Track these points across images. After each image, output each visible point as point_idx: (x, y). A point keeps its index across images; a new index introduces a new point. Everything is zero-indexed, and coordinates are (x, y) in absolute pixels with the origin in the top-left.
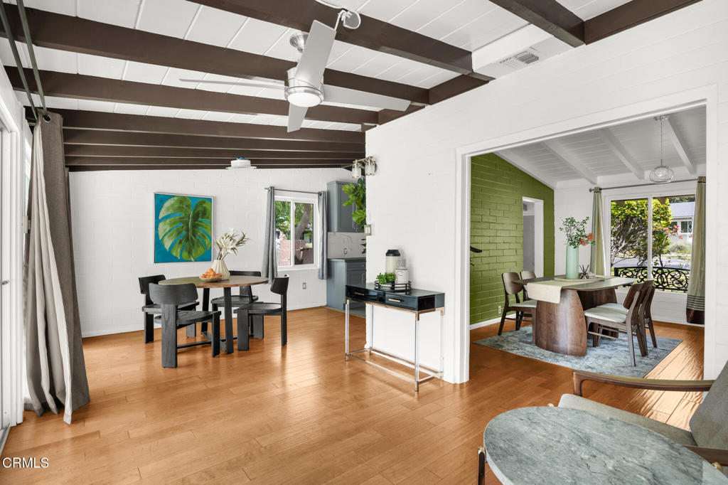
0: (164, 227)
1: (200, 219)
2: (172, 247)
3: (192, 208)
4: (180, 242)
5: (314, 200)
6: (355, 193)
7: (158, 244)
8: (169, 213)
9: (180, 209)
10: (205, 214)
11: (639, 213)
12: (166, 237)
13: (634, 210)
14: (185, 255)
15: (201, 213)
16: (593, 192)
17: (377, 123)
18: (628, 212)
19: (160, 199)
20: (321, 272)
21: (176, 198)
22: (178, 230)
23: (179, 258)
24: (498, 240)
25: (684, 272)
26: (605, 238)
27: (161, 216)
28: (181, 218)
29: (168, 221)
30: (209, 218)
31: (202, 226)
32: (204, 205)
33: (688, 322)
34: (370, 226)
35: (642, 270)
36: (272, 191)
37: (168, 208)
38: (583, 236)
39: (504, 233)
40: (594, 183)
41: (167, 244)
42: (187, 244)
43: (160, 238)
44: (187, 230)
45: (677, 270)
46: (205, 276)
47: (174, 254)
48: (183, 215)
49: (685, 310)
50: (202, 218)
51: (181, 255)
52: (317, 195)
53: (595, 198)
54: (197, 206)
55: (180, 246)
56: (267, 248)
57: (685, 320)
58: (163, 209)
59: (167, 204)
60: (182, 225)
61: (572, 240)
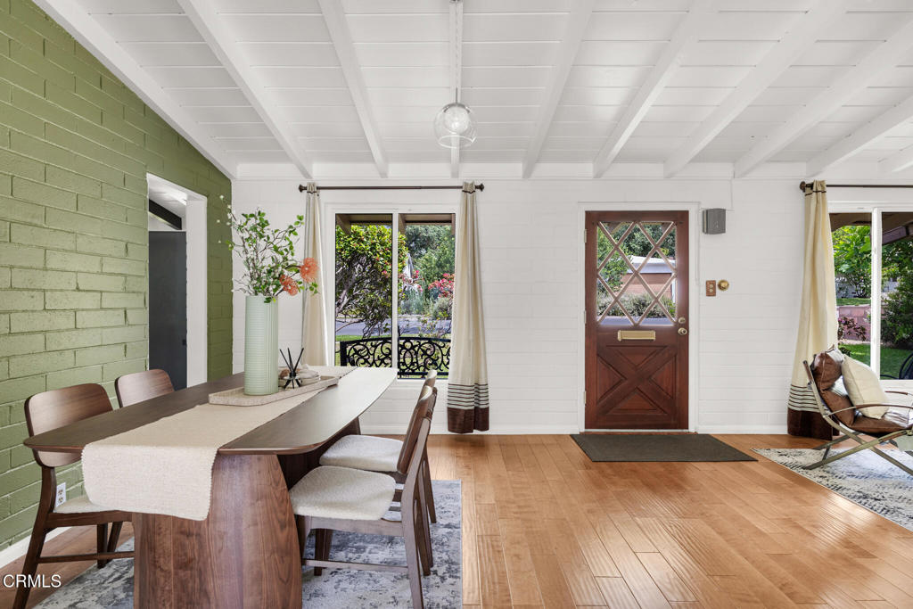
11: (369, 248)
13: (363, 242)
16: (305, 192)
18: (354, 244)
24: (50, 281)
25: (441, 344)
26: (326, 292)
33: (449, 430)
35: (383, 344)
38: (289, 267)
39: (75, 263)
40: (307, 175)
45: (430, 340)
49: (446, 410)
53: (308, 204)
57: (447, 429)
61: (259, 279)
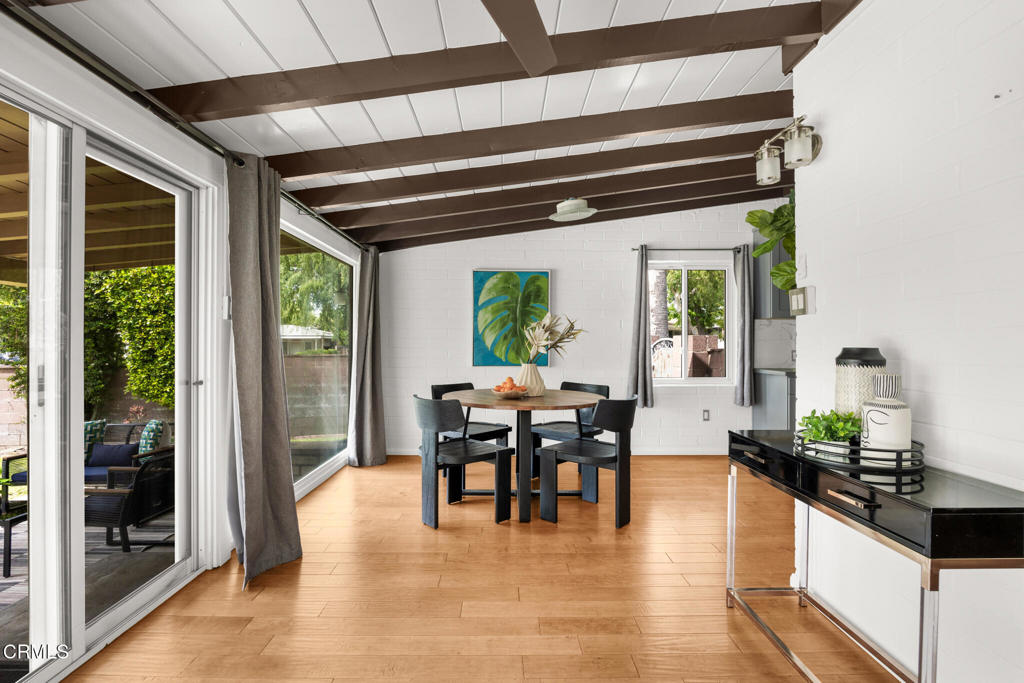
0: (485, 316)
1: (532, 304)
2: (494, 344)
3: (521, 288)
4: (505, 337)
5: (726, 263)
6: (778, 224)
7: (478, 340)
8: (491, 296)
9: (505, 290)
10: (539, 296)
12: (487, 330)
14: (512, 355)
15: (533, 294)
17: (820, 31)
19: (480, 278)
20: (739, 392)
21: (499, 276)
22: (502, 320)
23: (504, 360)
27: (482, 300)
28: (506, 303)
29: (490, 308)
30: (544, 301)
31: (535, 314)
32: (538, 283)
34: (803, 290)
36: (645, 252)
37: (490, 290)
41: (489, 341)
42: (514, 340)
43: (480, 332)
44: (515, 320)
46: (499, 388)
47: (497, 354)
48: (509, 298)
50: (535, 302)
51: (506, 358)
52: (731, 253)
54: (527, 286)
55: (506, 342)
56: (635, 348)
58: (483, 292)
59: (489, 284)
60: (508, 313)
